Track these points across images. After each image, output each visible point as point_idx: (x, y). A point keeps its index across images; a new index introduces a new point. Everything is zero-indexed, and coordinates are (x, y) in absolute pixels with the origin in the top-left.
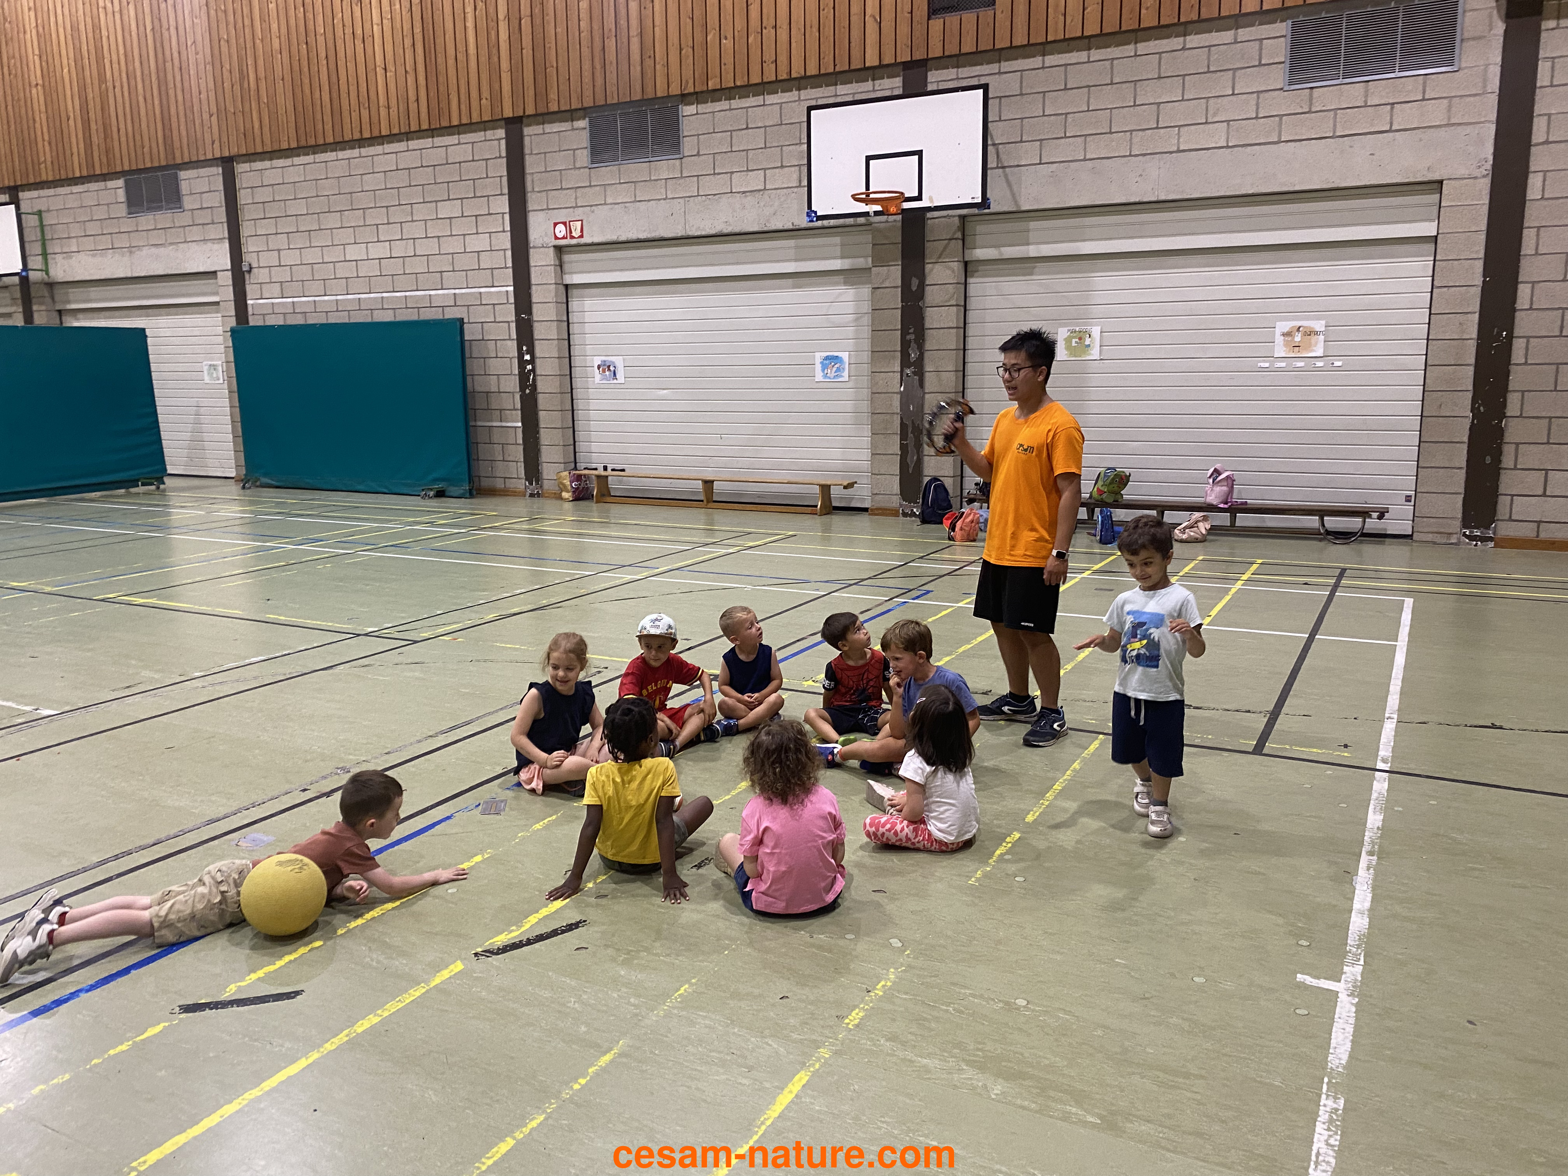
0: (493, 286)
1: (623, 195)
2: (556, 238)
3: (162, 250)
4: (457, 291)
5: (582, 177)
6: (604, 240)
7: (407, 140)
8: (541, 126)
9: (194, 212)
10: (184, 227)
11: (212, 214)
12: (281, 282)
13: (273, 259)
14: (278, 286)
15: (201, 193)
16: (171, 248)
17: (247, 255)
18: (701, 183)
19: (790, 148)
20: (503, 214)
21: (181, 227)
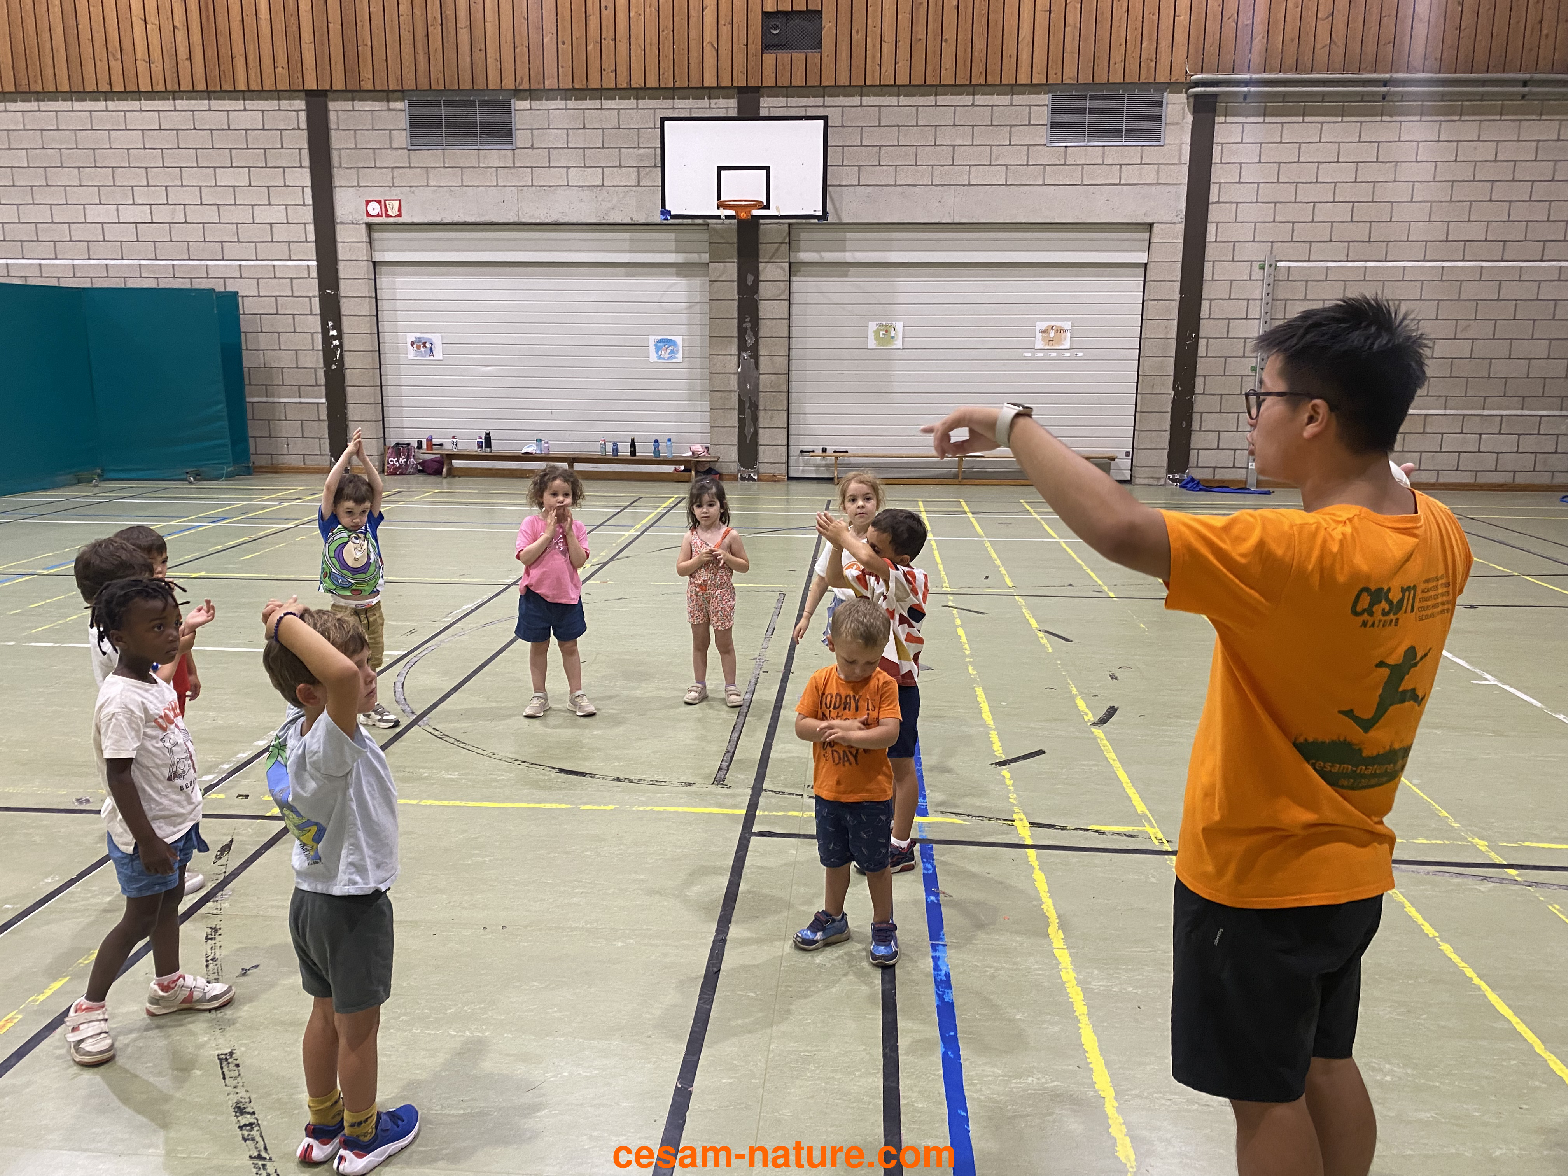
0: (290, 260)
1: (449, 178)
2: (369, 215)
4: (243, 263)
5: (399, 158)
6: (426, 221)
7: (174, 99)
8: (351, 103)
18: (535, 174)
19: (629, 151)
20: (303, 187)
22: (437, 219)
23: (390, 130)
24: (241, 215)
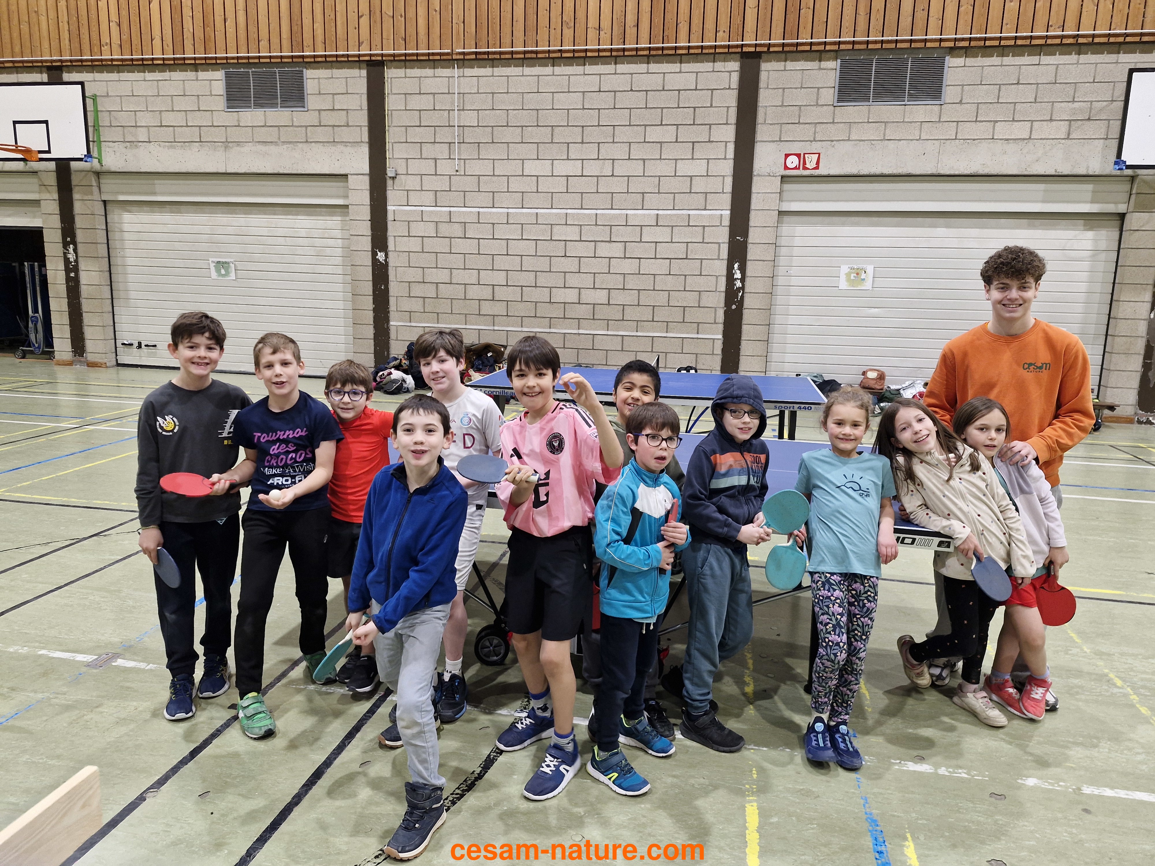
0: (705, 209)
1: (872, 132)
2: (786, 168)
3: (273, 149)
4: (660, 212)
5: (824, 114)
6: (842, 173)
7: (616, 64)
8: (783, 63)
9: (322, 112)
10: (306, 127)
11: (347, 116)
12: (436, 191)
13: (427, 167)
14: (431, 195)
15: (334, 94)
16: (285, 146)
17: (391, 161)
18: (960, 128)
19: (1063, 104)
20: (726, 142)
21: (301, 126)
22: (854, 171)
23: (818, 88)
24: (665, 168)
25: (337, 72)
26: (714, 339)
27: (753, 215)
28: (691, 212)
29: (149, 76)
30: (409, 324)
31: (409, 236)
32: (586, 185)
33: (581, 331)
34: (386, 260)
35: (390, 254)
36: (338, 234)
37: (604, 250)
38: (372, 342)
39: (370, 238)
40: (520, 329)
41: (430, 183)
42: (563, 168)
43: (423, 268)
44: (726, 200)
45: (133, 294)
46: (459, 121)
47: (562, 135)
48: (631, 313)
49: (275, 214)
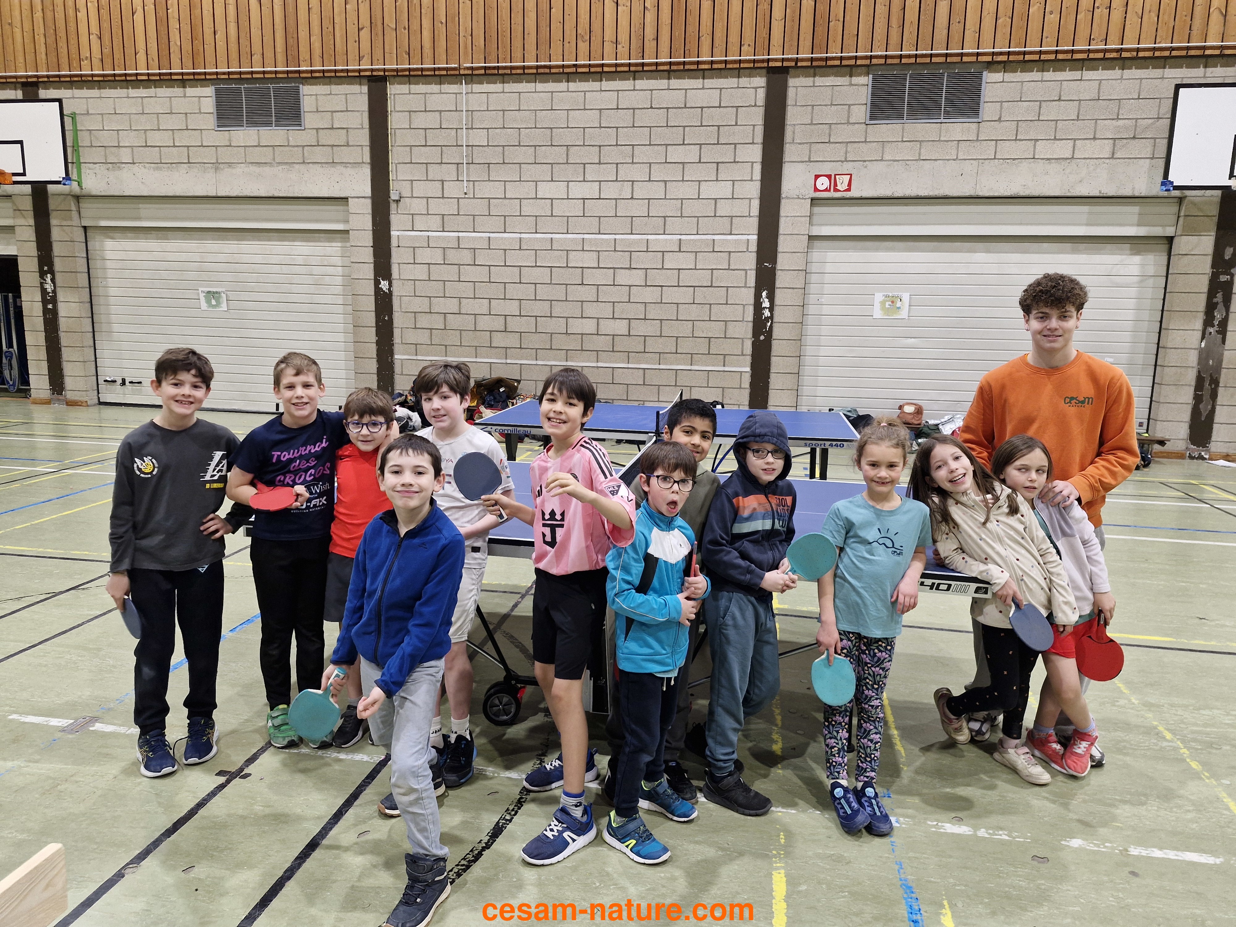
0: (731, 234)
1: (905, 152)
2: (816, 190)
3: (267, 169)
4: (683, 237)
5: (856, 132)
6: (875, 195)
7: (634, 79)
8: (812, 79)
9: (321, 131)
10: (303, 146)
11: (347, 136)
12: (443, 215)
13: (434, 189)
14: (439, 218)
15: (332, 112)
16: (280, 168)
17: (395, 183)
18: (999, 147)
19: (1106, 122)
20: (753, 163)
21: (297, 146)
22: (888, 193)
23: (849, 105)
24: (687, 191)
25: (336, 89)
26: (741, 372)
27: (781, 239)
28: (716, 237)
29: (133, 92)
30: (415, 358)
31: (415, 263)
32: (605, 208)
33: (600, 364)
34: (389, 289)
35: (394, 282)
36: (338, 261)
37: (623, 278)
38: (375, 377)
39: (372, 265)
40: (534, 362)
41: (437, 207)
42: (578, 190)
43: (430, 297)
44: (754, 223)
45: (116, 327)
46: (467, 140)
47: (576, 155)
48: (654, 345)
49: (269, 240)
